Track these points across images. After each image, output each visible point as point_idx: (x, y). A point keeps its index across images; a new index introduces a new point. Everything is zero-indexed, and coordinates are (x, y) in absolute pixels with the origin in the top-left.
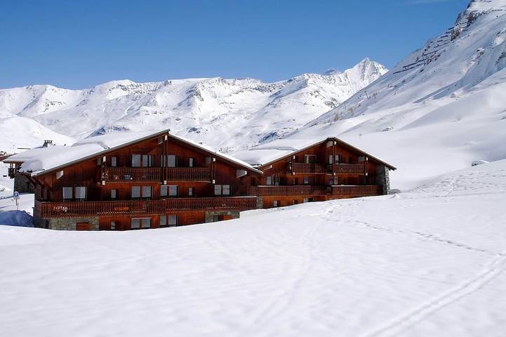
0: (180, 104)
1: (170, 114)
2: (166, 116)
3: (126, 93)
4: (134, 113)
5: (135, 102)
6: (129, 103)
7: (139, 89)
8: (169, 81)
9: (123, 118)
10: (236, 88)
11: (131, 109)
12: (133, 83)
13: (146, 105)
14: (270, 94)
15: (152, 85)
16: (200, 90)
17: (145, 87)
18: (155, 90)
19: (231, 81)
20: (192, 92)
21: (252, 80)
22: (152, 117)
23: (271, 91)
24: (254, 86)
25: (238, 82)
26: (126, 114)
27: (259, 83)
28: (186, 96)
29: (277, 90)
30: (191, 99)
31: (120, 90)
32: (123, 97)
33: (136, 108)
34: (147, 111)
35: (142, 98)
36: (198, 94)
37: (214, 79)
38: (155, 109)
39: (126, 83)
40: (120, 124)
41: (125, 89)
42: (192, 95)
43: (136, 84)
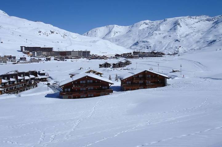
0: (171, 29)
1: (166, 34)
2: (164, 35)
3: (147, 26)
4: (151, 34)
5: (151, 30)
6: (148, 30)
7: (153, 24)
8: (166, 19)
9: (146, 37)
10: (197, 20)
11: (150, 33)
12: (150, 21)
13: (156, 31)
14: (213, 22)
15: (159, 22)
16: (180, 22)
17: (155, 23)
18: (160, 24)
19: (195, 17)
20: (176, 24)
21: (204, 16)
22: (158, 36)
23: (213, 21)
24: (205, 19)
25: (197, 17)
26: (147, 35)
27: (208, 17)
28: (173, 26)
29: (216, 20)
30: (176, 27)
31: (144, 24)
32: (146, 28)
33: (152, 32)
34: (156, 33)
35: (154, 27)
36: (179, 24)
37: (186, 17)
38: (160, 32)
39: (147, 21)
40: (145, 40)
41: (147, 24)
42: (176, 25)
43: (151, 22)
